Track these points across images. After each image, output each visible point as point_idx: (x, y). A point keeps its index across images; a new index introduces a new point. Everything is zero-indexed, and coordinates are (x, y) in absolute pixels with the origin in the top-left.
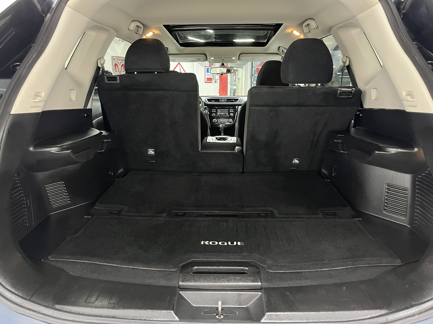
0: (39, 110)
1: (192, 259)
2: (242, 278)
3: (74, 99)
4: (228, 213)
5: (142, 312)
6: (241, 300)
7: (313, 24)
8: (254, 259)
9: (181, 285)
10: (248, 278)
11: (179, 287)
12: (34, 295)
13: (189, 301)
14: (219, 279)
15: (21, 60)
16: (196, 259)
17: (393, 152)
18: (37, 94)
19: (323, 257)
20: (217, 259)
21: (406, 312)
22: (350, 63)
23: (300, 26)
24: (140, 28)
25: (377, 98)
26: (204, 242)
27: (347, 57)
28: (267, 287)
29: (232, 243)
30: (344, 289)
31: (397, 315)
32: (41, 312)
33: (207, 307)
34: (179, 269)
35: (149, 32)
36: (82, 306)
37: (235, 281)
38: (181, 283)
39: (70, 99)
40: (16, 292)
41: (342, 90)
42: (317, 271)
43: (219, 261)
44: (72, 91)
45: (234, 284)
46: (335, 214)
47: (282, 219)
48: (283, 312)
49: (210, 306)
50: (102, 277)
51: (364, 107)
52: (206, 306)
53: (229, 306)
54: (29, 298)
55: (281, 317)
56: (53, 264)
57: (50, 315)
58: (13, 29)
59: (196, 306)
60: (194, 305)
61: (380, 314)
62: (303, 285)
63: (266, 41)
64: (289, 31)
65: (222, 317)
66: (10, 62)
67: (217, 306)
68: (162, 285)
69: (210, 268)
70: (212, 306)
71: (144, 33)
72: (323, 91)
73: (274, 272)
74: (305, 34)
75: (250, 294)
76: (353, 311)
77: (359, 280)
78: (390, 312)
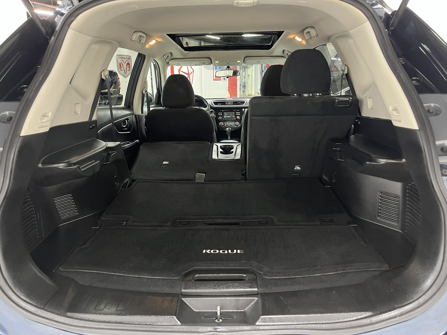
0: (46, 129)
1: (194, 268)
2: (239, 284)
3: (79, 113)
4: (230, 222)
5: (147, 318)
6: (239, 304)
7: (313, 32)
8: (252, 267)
9: (183, 292)
10: (245, 284)
11: (181, 294)
12: (47, 304)
13: (191, 307)
14: (219, 286)
15: (28, 82)
16: (198, 267)
18: (44, 115)
19: (316, 263)
20: (218, 266)
21: (390, 314)
22: (349, 71)
23: (301, 32)
24: (143, 37)
25: (373, 107)
26: (206, 251)
27: (346, 65)
28: (263, 292)
29: (232, 251)
30: (334, 293)
31: (381, 317)
32: (53, 319)
33: (208, 312)
34: (181, 277)
35: (153, 40)
36: (92, 313)
37: (233, 288)
38: (183, 290)
39: (75, 112)
40: (31, 302)
41: (340, 99)
42: (309, 277)
43: (219, 268)
44: (77, 105)
45: (232, 290)
46: (332, 221)
47: (281, 227)
48: (276, 315)
49: (210, 311)
50: (110, 286)
51: (362, 115)
52: (206, 311)
53: (227, 311)
54: (43, 307)
55: (274, 320)
56: (64, 274)
57: (63, 322)
58: (19, 53)
59: (197, 311)
60: (196, 311)
61: (365, 316)
62: (297, 290)
63: (270, 44)
64: (292, 36)
65: (221, 320)
66: (18, 84)
67: (217, 311)
68: (165, 292)
69: (211, 276)
70: (212, 311)
71: (147, 41)
72: (321, 100)
73: (269, 279)
74: (306, 41)
75: (247, 299)
76: (340, 314)
77: (349, 284)
78: (374, 314)
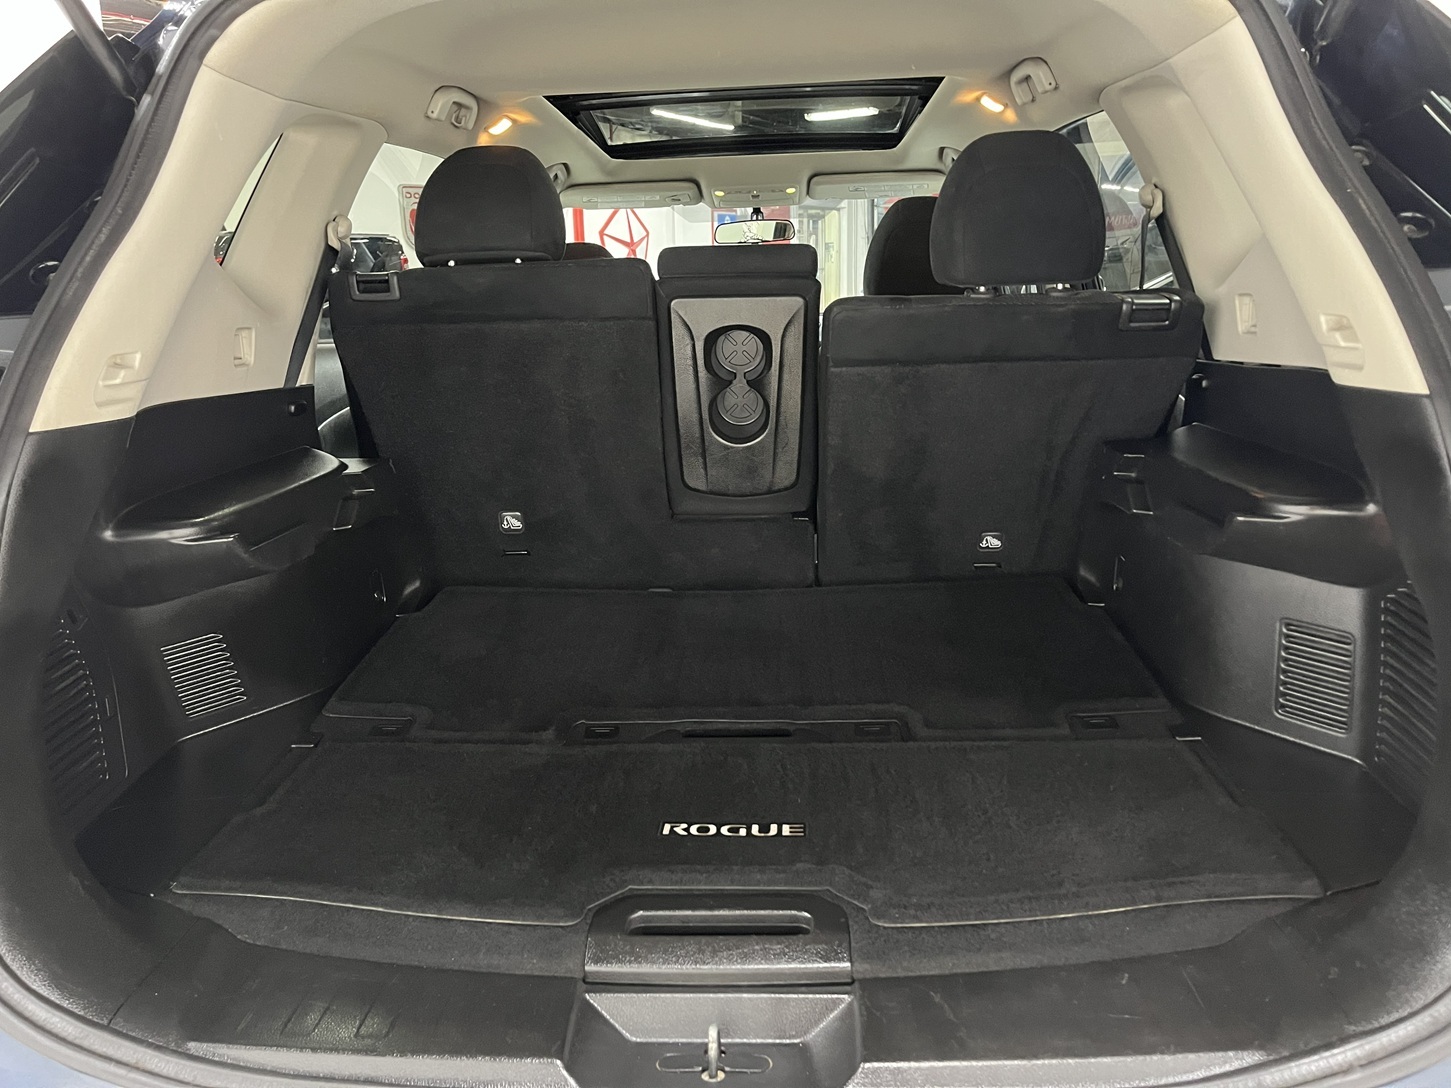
0: (126, 411)
1: (630, 887)
2: (786, 947)
3: (251, 360)
4: (759, 726)
5: (463, 1064)
6: (787, 1018)
7: (1041, 76)
8: (830, 885)
9: (590, 973)
10: (808, 947)
11: (584, 981)
12: (121, 1010)
13: (617, 1026)
14: (714, 953)
15: (60, 252)
16: (642, 884)
17: (1294, 518)
18: (118, 361)
19: (1059, 873)
20: (711, 883)
21: (1326, 1058)
22: (1167, 206)
23: (1002, 80)
24: (467, 108)
25: (1254, 326)
26: (672, 828)
27: (1156, 187)
28: (869, 976)
29: (765, 829)
30: (1124, 982)
31: (1295, 1070)
32: (140, 1065)
33: (675, 1044)
34: (585, 918)
35: (501, 119)
36: (271, 1046)
37: (767, 959)
38: (590, 968)
39: (235, 358)
40: (65, 1004)
41: (1136, 301)
42: (1035, 921)
43: (717, 890)
44: (244, 333)
45: (761, 966)
46: (1113, 723)
47: (933, 745)
48: (917, 1059)
49: (684, 1040)
50: (339, 950)
51: (1215, 358)
52: (671, 1041)
53: (745, 1040)
54: (105, 1022)
55: (909, 1077)
56: (185, 906)
57: (172, 1075)
58: (33, 149)
59: (638, 1040)
60: (634, 1039)
61: (1236, 1065)
62: (991, 969)
63: (896, 130)
64: (968, 97)
65: (721, 1075)
66: (29, 259)
67: (706, 1040)
68: (529, 972)
69: (687, 916)
70: (690, 1040)
71: (481, 124)
72: (1073, 307)
73: (892, 928)
74: (1020, 110)
75: (813, 1000)
76: (1148, 1058)
77: (1179, 949)
78: (1271, 1058)
